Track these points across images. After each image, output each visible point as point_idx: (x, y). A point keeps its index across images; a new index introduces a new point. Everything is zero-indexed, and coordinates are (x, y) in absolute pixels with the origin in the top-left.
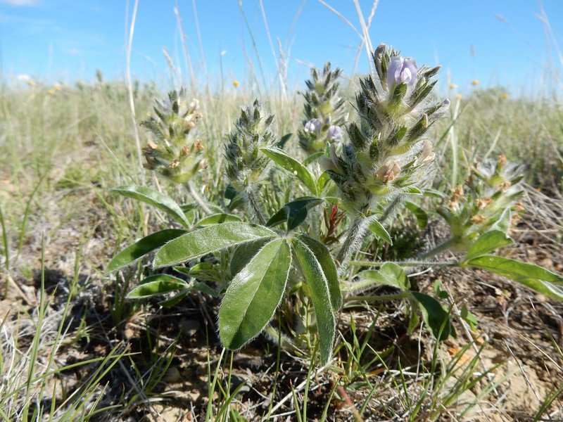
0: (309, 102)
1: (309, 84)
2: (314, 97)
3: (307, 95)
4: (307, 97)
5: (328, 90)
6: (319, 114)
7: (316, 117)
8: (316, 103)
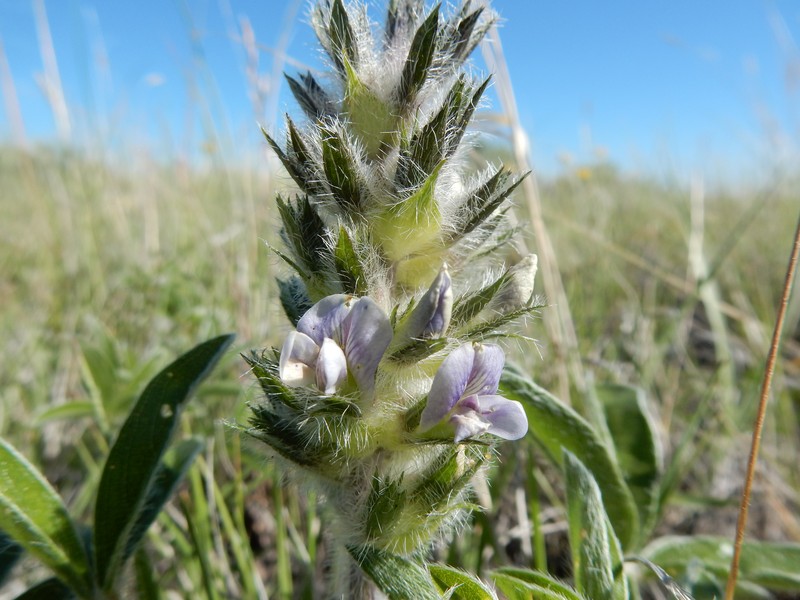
0: (312, 191)
1: (308, 94)
2: (337, 161)
3: (296, 143)
4: (296, 161)
5: (422, 119)
6: (369, 264)
7: (351, 283)
8: (350, 196)
